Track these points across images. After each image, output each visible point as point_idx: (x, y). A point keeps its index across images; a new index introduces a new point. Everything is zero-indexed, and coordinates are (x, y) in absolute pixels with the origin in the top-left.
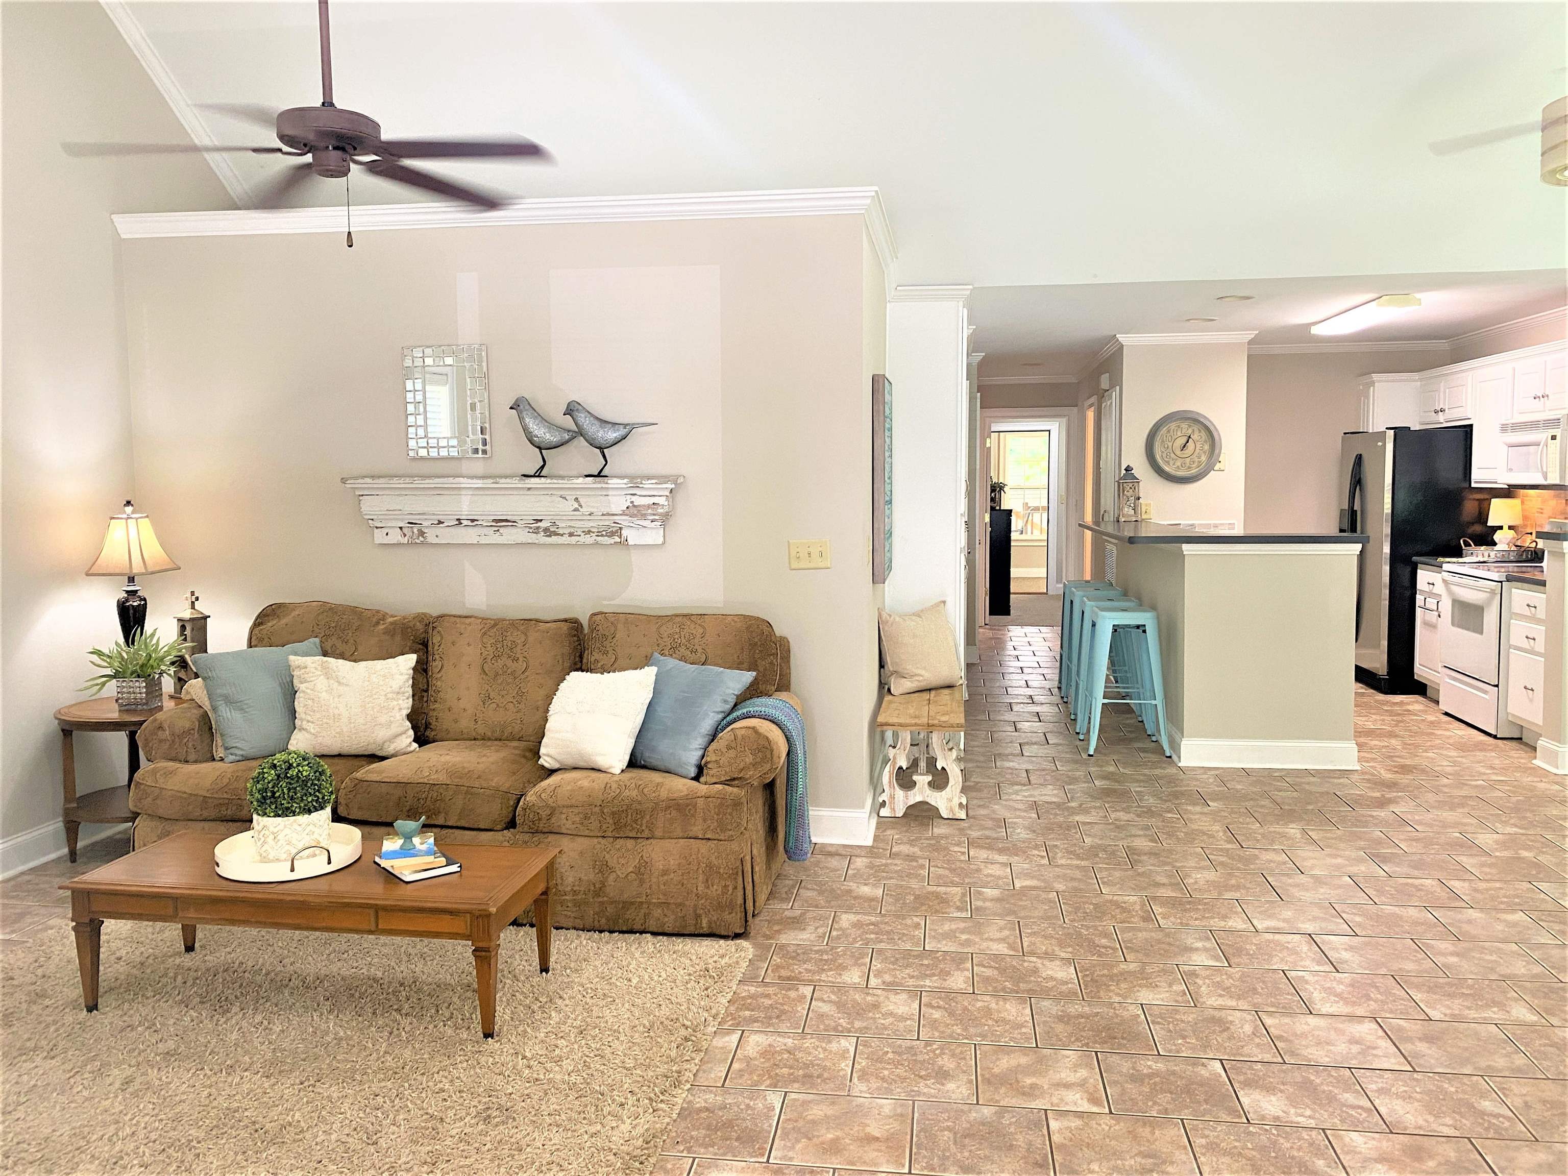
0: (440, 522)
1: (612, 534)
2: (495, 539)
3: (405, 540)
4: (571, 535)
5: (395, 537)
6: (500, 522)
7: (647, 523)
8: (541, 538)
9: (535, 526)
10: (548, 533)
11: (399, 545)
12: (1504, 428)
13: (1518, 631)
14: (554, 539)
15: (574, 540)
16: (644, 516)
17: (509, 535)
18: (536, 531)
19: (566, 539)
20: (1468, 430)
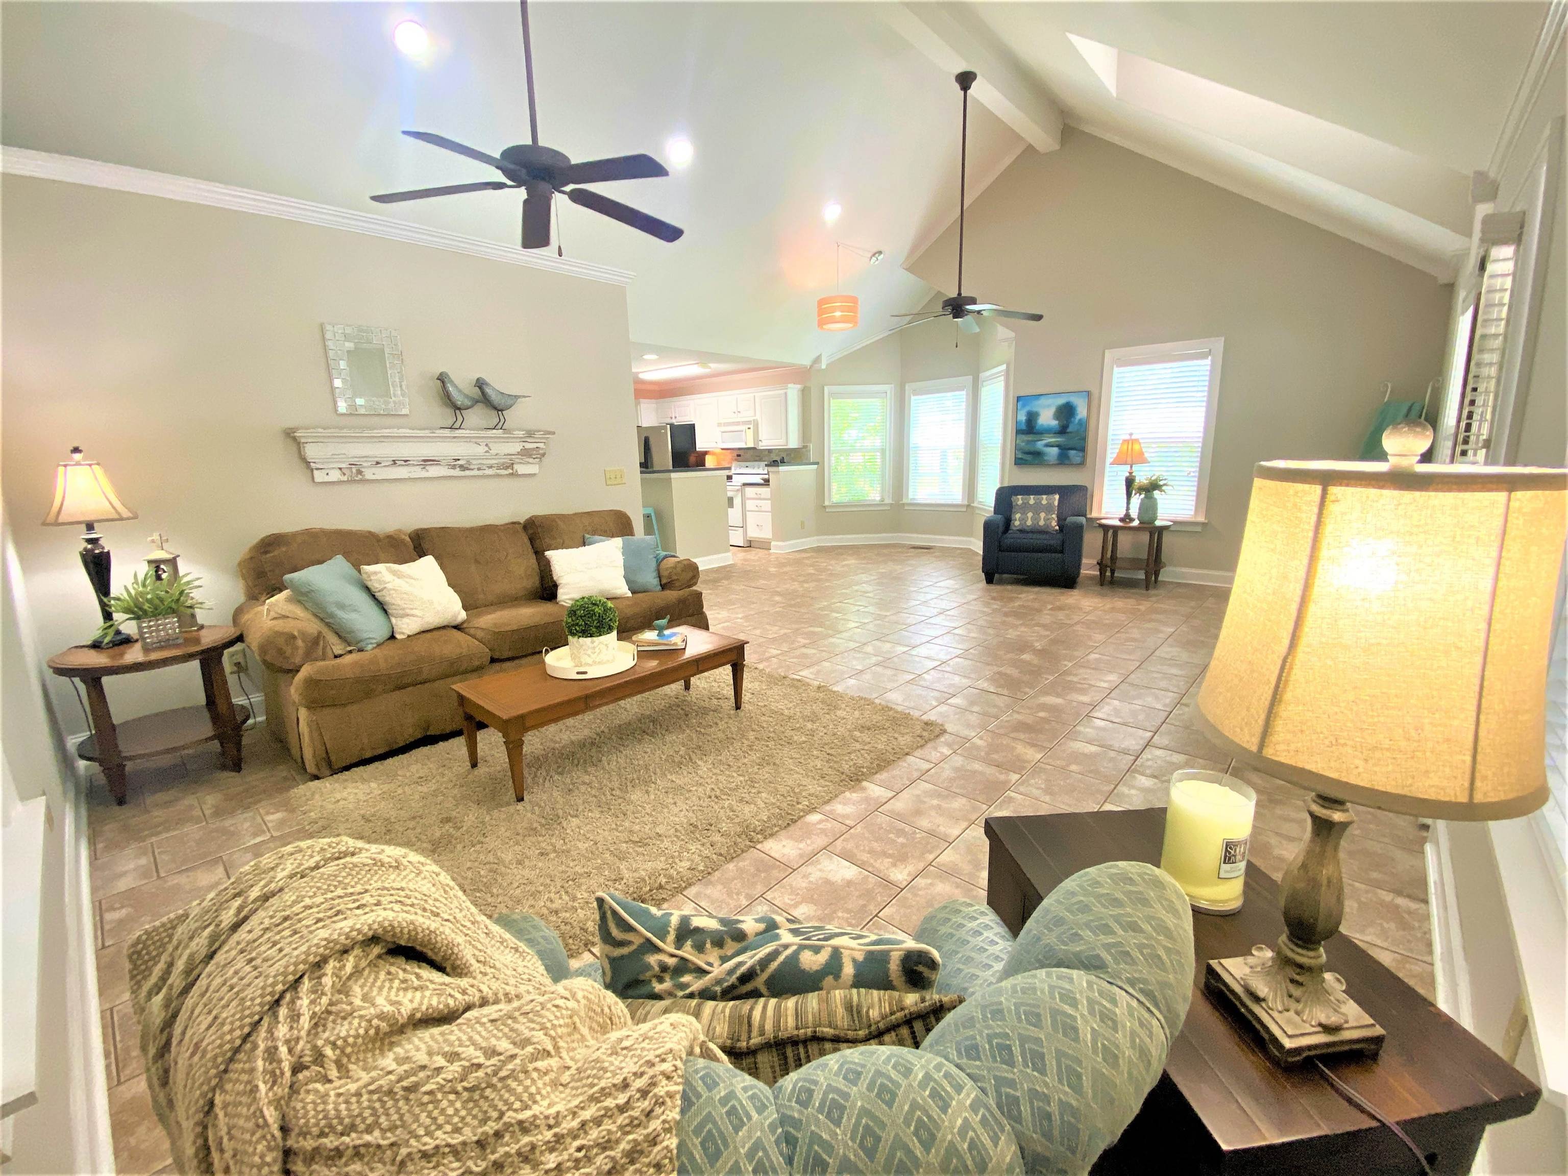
0: (378, 463)
1: (507, 468)
2: (424, 474)
3: (345, 478)
4: (479, 469)
5: (335, 476)
6: (427, 462)
7: (531, 460)
8: (457, 472)
9: (455, 463)
10: (462, 468)
11: (340, 482)
12: (719, 425)
13: (750, 505)
14: (467, 473)
15: (480, 473)
16: (530, 456)
17: (433, 471)
18: (454, 467)
19: (475, 472)
20: (692, 427)
